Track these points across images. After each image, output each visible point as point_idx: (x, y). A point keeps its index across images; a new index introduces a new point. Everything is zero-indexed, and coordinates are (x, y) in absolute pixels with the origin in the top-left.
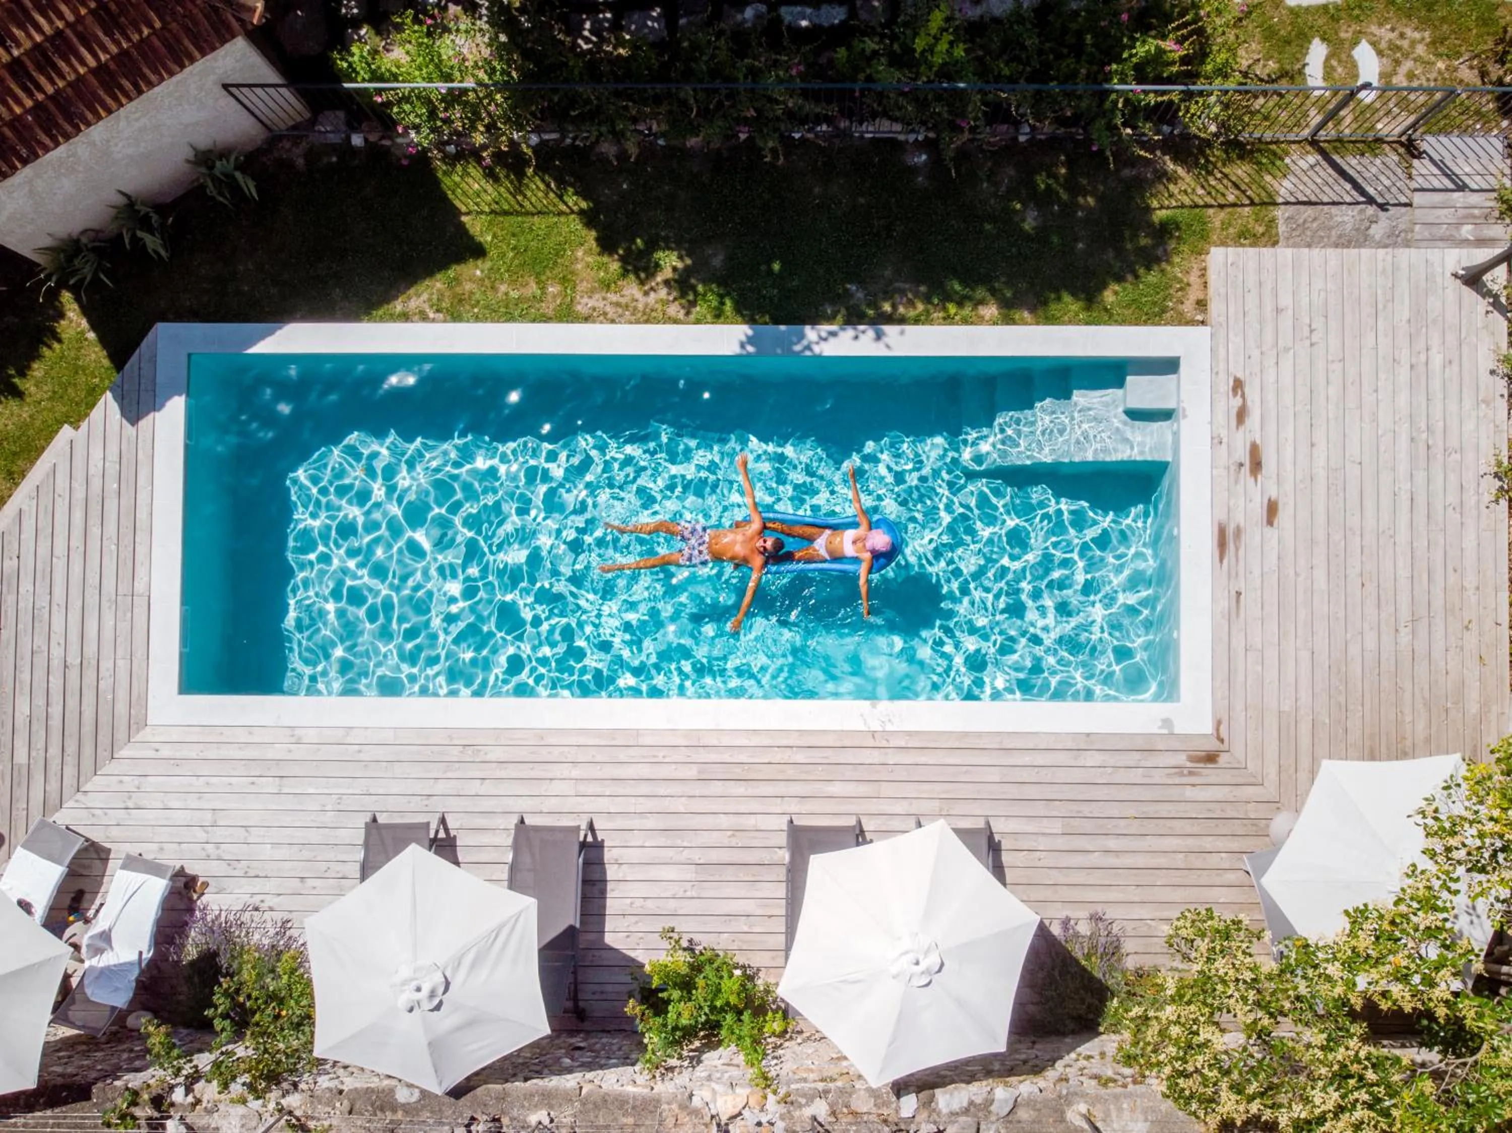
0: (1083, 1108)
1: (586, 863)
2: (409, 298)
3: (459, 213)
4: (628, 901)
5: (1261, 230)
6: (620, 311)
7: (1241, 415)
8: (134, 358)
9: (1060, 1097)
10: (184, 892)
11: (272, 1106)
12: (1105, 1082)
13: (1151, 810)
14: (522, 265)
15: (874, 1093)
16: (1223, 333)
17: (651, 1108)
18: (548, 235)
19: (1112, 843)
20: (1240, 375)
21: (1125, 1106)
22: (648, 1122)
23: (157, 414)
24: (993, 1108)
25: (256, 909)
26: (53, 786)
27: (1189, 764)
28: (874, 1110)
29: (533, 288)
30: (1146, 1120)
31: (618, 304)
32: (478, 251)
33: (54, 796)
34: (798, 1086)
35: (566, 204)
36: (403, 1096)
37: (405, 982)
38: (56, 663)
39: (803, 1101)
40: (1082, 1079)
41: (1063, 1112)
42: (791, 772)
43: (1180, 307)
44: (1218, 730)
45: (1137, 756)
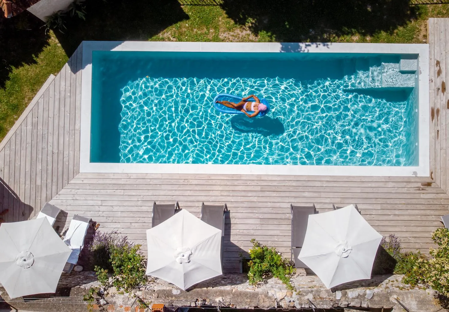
0: (395, 297)
1: (226, 218)
2: (164, 33)
3: (180, 5)
4: (238, 230)
5: (445, 12)
6: (234, 38)
7: (439, 73)
8: (75, 53)
9: (388, 293)
10: (92, 227)
11: (132, 295)
12: (402, 289)
13: (409, 201)
14: (202, 23)
15: (327, 291)
16: (433, 46)
17: (255, 296)
18: (210, 13)
19: (397, 212)
20: (438, 60)
21: (409, 296)
22: (254, 301)
23: (83, 70)
24: (366, 297)
25: (116, 233)
26: (49, 192)
27: (422, 187)
28: (328, 297)
29: (205, 30)
30: (416, 301)
31: (233, 36)
32: (187, 17)
33: (49, 196)
34: (303, 289)
35: (216, 2)
36: (175, 292)
37: (179, 254)
38: (50, 152)
39: (305, 294)
40: (393, 287)
41: (389, 298)
42: (291, 189)
43: (418, 37)
44: (431, 175)
45: (405, 184)
